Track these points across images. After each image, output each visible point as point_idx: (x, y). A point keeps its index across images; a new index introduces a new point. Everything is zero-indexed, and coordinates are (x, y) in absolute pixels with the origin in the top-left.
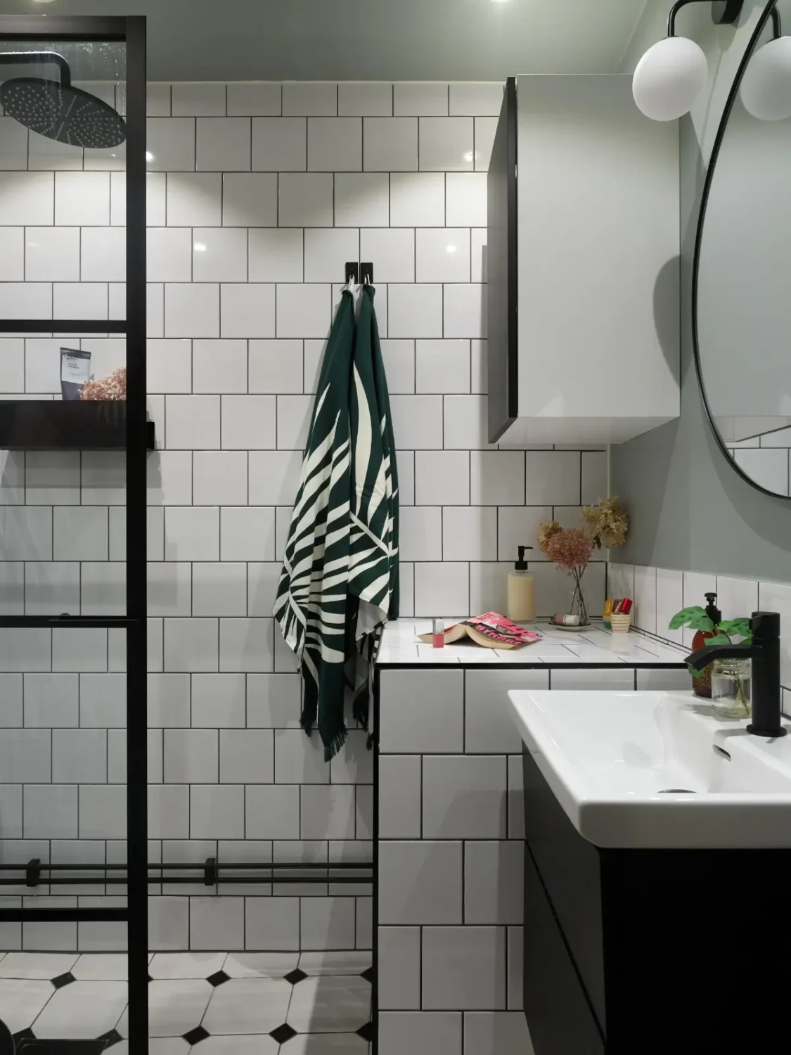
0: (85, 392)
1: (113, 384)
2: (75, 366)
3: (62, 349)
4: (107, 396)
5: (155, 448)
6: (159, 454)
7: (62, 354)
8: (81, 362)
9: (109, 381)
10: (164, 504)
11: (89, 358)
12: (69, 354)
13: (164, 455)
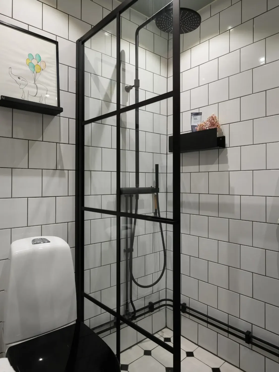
0: (198, 128)
1: (208, 123)
2: (196, 119)
3: (191, 113)
4: (205, 128)
5: (226, 147)
6: (227, 149)
7: (192, 115)
8: (198, 117)
9: (206, 122)
10: (229, 170)
11: (201, 115)
12: (194, 115)
13: (229, 150)
